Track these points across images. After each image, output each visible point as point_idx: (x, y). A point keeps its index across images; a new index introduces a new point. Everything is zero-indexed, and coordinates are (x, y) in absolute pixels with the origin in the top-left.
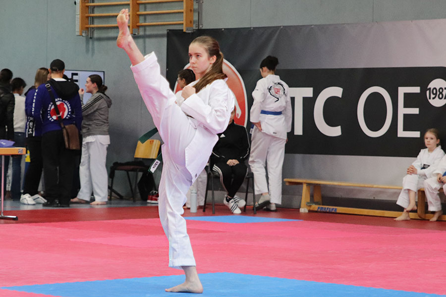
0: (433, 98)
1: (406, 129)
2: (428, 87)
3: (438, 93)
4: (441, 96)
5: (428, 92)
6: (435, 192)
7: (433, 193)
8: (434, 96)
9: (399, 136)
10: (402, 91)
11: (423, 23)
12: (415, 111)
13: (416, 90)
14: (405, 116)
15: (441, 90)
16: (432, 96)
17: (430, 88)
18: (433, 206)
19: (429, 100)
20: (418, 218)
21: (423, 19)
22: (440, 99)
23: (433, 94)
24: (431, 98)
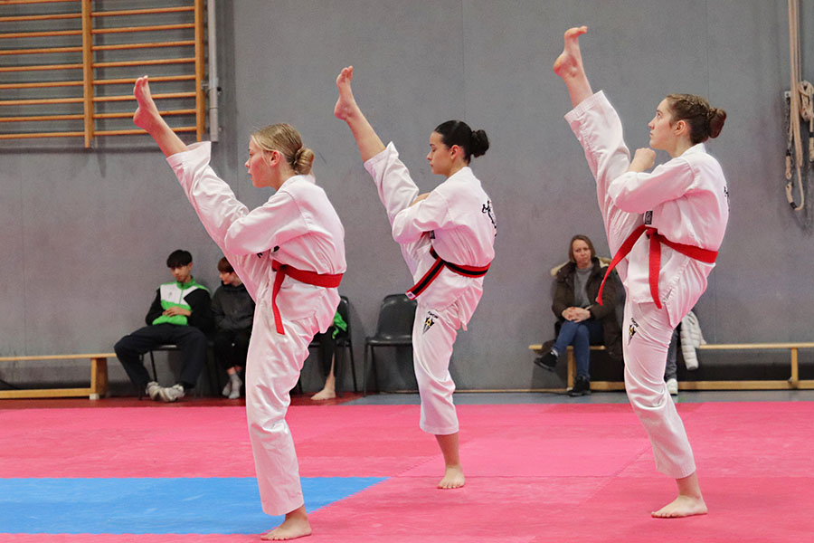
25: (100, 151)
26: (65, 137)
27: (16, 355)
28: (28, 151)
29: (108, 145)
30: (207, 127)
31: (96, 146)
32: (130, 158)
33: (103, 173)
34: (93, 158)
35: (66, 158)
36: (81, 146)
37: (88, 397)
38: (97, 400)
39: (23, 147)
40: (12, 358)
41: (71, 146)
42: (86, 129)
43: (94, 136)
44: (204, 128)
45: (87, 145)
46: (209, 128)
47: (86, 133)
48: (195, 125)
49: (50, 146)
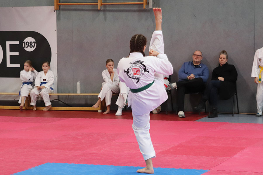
0: (27, 47)
1: (11, 63)
2: (24, 41)
3: (30, 44)
4: (31, 46)
5: (24, 44)
6: (36, 96)
7: (35, 97)
8: (27, 46)
9: (7, 66)
10: (8, 43)
11: (19, 8)
12: (17, 54)
13: (17, 43)
14: (11, 56)
15: (31, 43)
16: (26, 46)
17: (25, 42)
18: (34, 103)
19: (25, 48)
20: (25, 109)
21: (19, 6)
22: (31, 47)
23: (27, 45)
24: (26, 47)
25: (104, 11)
26: (90, 4)
27: (69, 92)
28: (75, 10)
29: (108, 8)
30: (148, 2)
31: (103, 8)
32: (116, 14)
33: (105, 19)
34: (101, 14)
35: (90, 13)
36: (96, 8)
37: (98, 111)
38: (101, 112)
39: (73, 8)
40: (67, 94)
41: (93, 8)
42: (99, 2)
43: (102, 5)
44: (147, 3)
45: (99, 9)
46: (149, 3)
47: (99, 4)
48: (143, 1)
49: (84, 8)
